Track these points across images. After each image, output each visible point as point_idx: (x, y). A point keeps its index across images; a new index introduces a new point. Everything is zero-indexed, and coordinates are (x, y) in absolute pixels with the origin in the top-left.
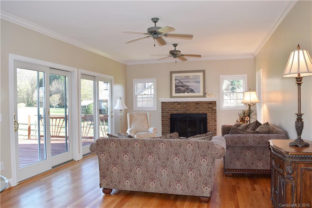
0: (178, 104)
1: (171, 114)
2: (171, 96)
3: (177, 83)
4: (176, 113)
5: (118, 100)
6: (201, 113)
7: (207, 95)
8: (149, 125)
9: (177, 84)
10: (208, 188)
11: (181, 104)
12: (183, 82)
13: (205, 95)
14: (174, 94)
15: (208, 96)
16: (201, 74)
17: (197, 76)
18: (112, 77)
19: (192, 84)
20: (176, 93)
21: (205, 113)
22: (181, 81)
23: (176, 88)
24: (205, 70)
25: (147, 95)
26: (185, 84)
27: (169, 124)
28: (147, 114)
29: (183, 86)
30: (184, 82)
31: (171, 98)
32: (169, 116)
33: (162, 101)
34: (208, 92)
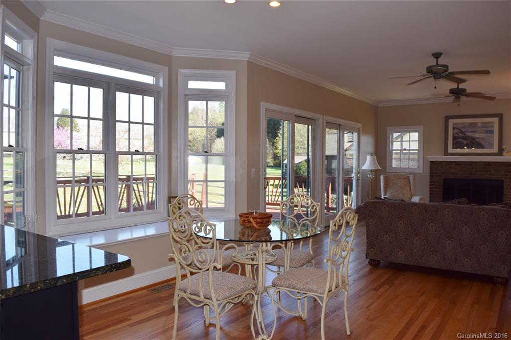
0: (456, 164)
1: (445, 180)
2: (446, 153)
3: (456, 133)
4: (452, 178)
5: (369, 157)
6: (493, 179)
7: (504, 153)
8: (413, 193)
9: (456, 135)
10: (506, 267)
11: (462, 164)
12: (465, 131)
13: (500, 152)
14: (450, 150)
15: (506, 154)
16: (495, 120)
17: (488, 123)
18: (360, 125)
19: (480, 134)
20: (453, 148)
21: (500, 179)
22: (463, 130)
23: (453, 140)
24: (502, 114)
25: (407, 150)
26: (468, 134)
27: (442, 193)
28: (409, 177)
29: (466, 138)
30: (467, 132)
31: (445, 155)
32: (442, 181)
33: (431, 160)
34: (506, 147)
